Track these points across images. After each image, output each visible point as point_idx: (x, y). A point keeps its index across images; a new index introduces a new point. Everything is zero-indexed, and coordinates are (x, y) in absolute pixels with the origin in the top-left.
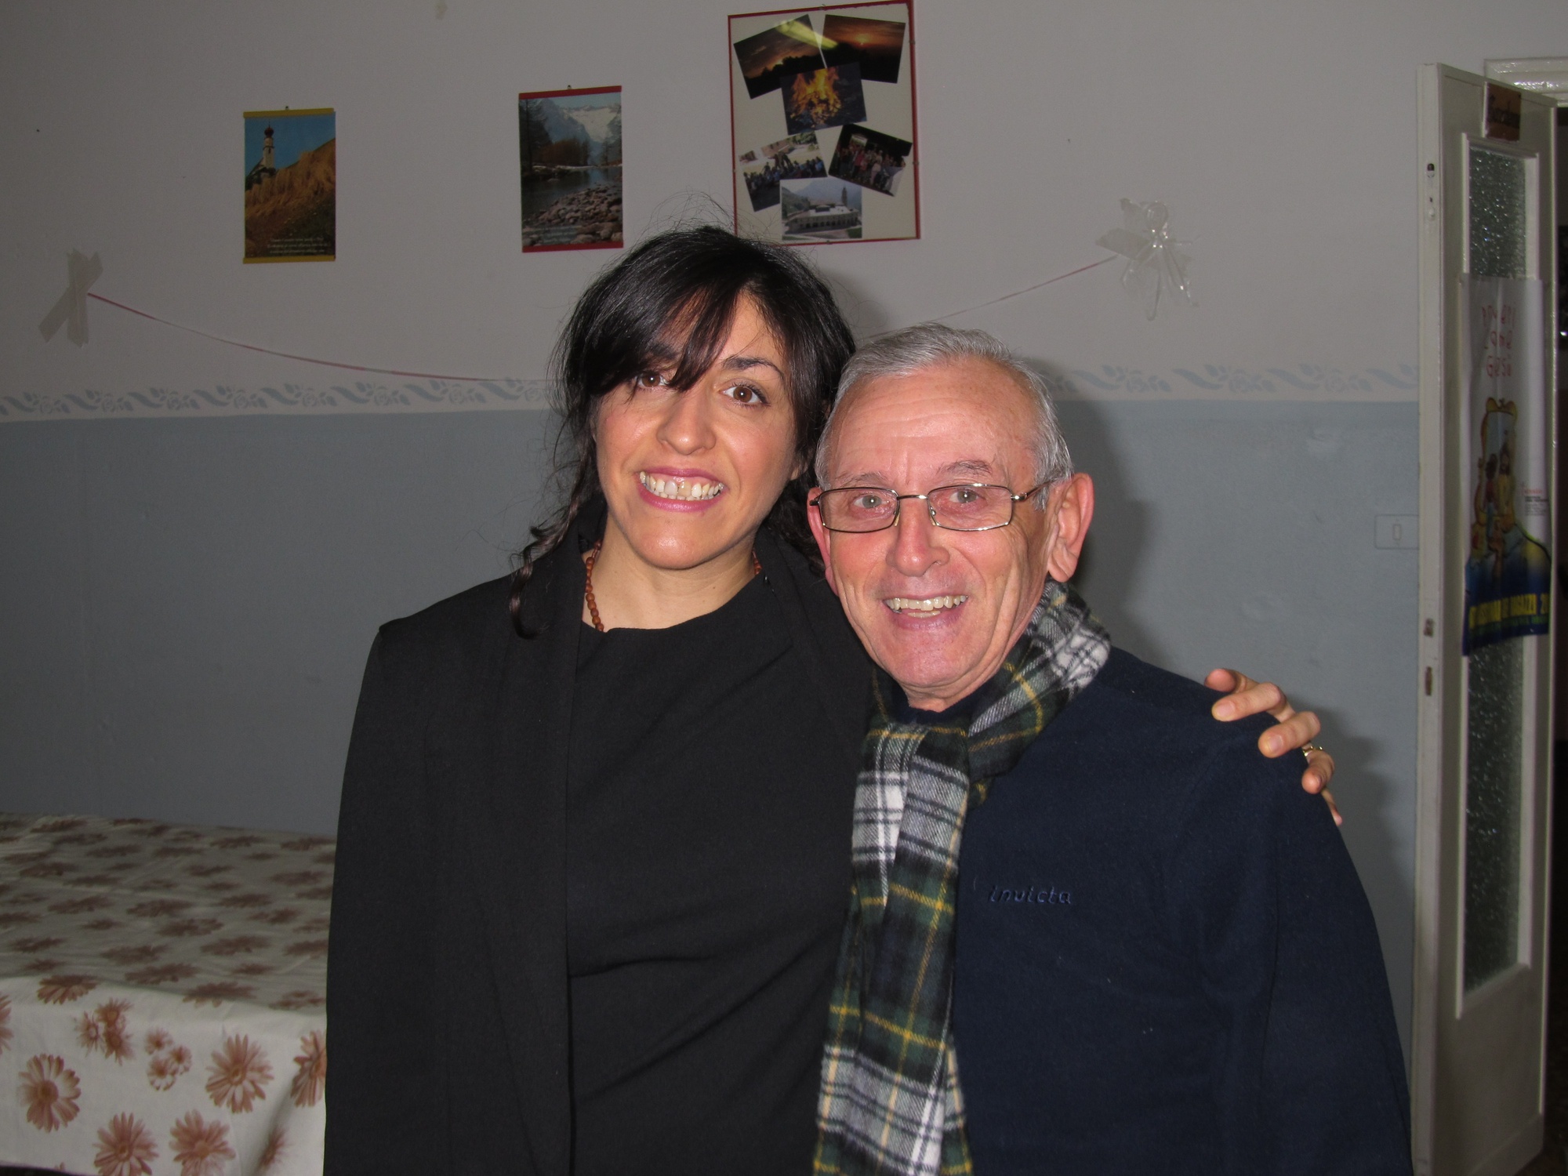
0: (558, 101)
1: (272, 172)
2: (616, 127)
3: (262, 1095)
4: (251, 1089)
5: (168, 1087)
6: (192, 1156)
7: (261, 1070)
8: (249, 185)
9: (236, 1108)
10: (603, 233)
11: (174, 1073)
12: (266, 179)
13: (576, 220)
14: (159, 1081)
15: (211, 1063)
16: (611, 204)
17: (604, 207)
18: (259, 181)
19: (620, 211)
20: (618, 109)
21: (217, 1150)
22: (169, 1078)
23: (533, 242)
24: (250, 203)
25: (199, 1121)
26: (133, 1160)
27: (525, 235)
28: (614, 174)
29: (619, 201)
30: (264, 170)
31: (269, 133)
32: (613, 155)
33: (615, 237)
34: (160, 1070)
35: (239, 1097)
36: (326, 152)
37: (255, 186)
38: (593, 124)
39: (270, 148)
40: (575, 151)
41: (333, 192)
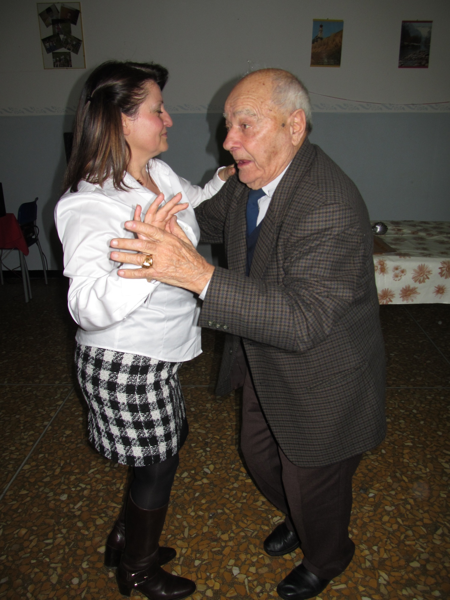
0: (414, 24)
1: (321, 39)
2: (430, 33)
3: (428, 278)
4: (425, 277)
5: (399, 280)
6: (406, 296)
7: (429, 272)
8: (313, 42)
9: (420, 282)
10: (423, 63)
11: (401, 276)
12: (319, 41)
13: (415, 59)
14: (396, 279)
15: (413, 272)
16: (426, 55)
17: (424, 56)
18: (317, 41)
19: (428, 58)
20: (431, 28)
21: (414, 293)
22: (399, 278)
23: (402, 65)
24: (313, 48)
25: (409, 287)
26: (388, 299)
27: (400, 63)
28: (428, 47)
29: (428, 55)
30: (319, 38)
31: (321, 26)
32: (428, 41)
33: (426, 65)
34: (396, 276)
35: (422, 280)
36: (340, 34)
37: (316, 43)
38: (423, 32)
39: (321, 31)
40: (417, 39)
41: (341, 46)
